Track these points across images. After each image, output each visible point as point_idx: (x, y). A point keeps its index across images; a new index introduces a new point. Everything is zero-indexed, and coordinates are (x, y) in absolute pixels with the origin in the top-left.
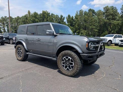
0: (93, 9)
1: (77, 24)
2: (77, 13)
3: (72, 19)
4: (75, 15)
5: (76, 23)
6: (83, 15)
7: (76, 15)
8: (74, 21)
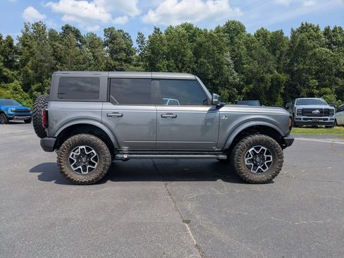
0: (74, 28)
1: (30, 63)
2: (27, 30)
3: (11, 45)
4: (21, 35)
5: (27, 60)
6: (45, 37)
7: (25, 36)
8: (16, 51)
